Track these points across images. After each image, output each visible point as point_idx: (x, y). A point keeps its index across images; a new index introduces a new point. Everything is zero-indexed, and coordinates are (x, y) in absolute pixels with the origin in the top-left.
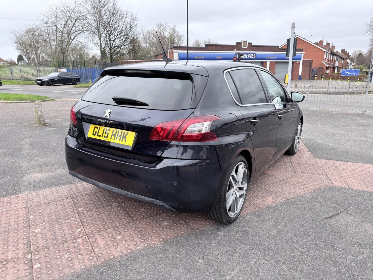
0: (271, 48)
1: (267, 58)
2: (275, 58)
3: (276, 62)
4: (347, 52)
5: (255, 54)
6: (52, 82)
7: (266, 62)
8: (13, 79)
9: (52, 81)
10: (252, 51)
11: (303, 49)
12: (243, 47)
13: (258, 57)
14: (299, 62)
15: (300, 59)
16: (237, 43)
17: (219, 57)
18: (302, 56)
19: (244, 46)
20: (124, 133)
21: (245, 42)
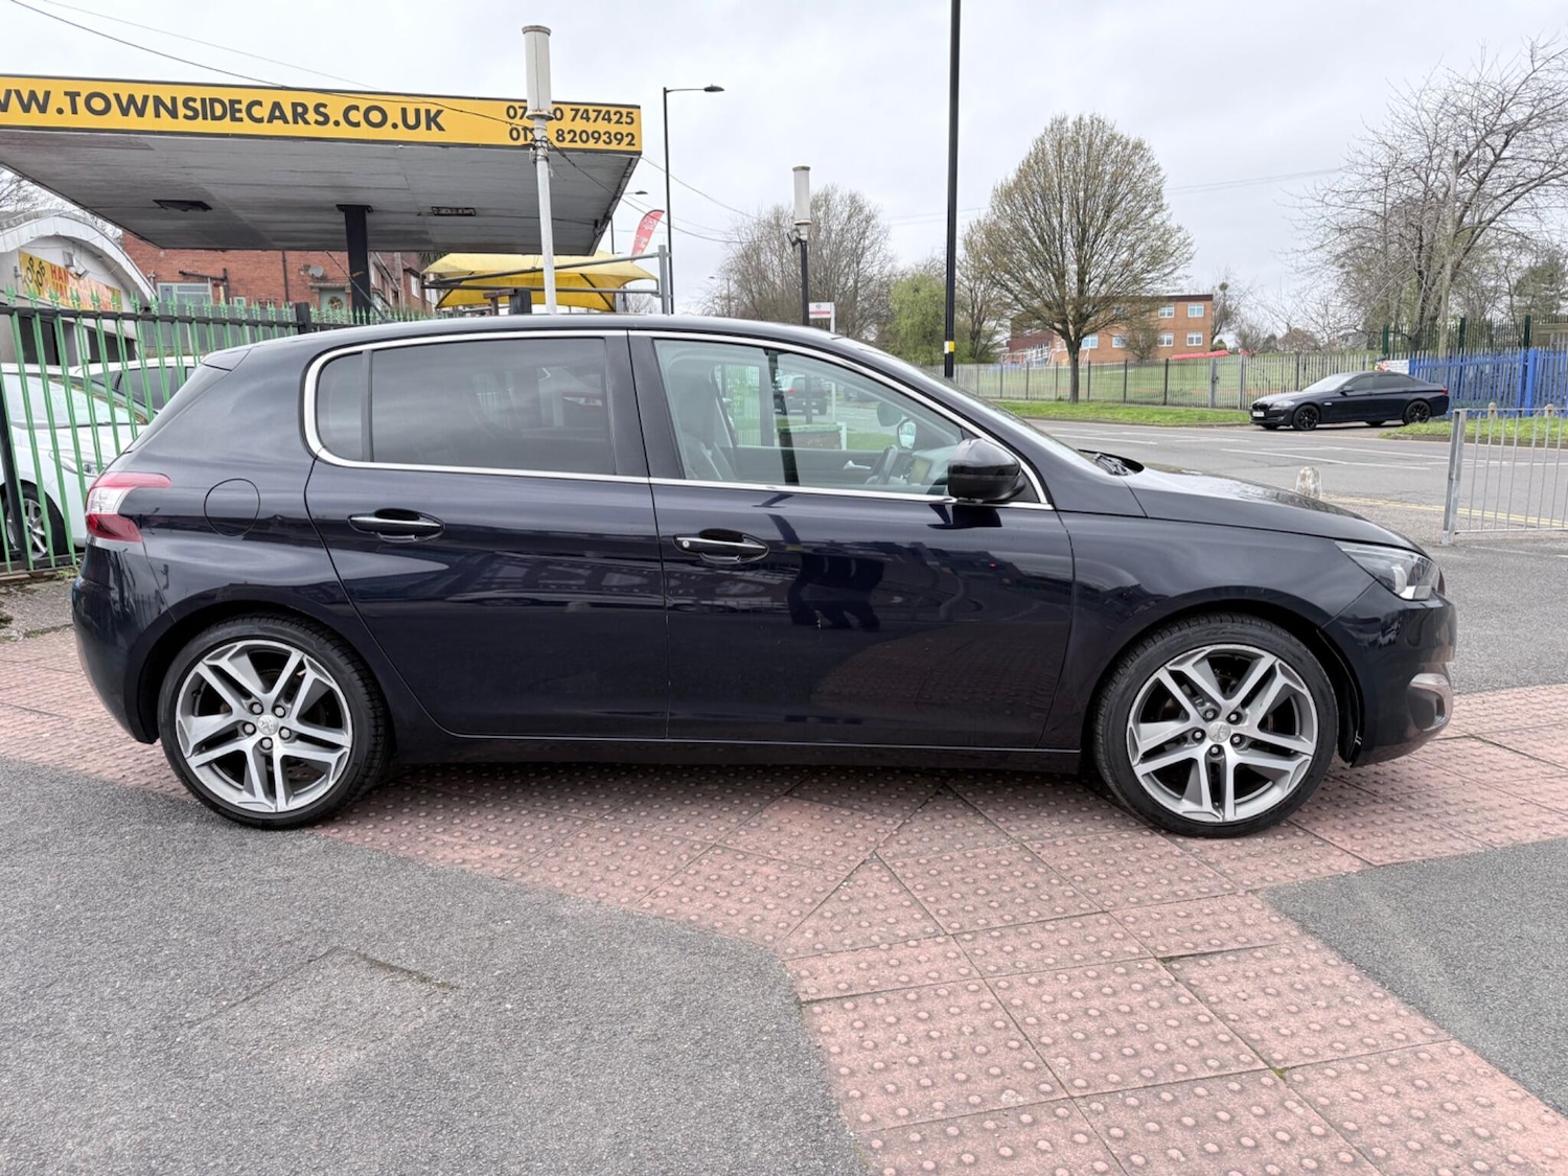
6: (1311, 416)
8: (1213, 406)
9: (1308, 412)
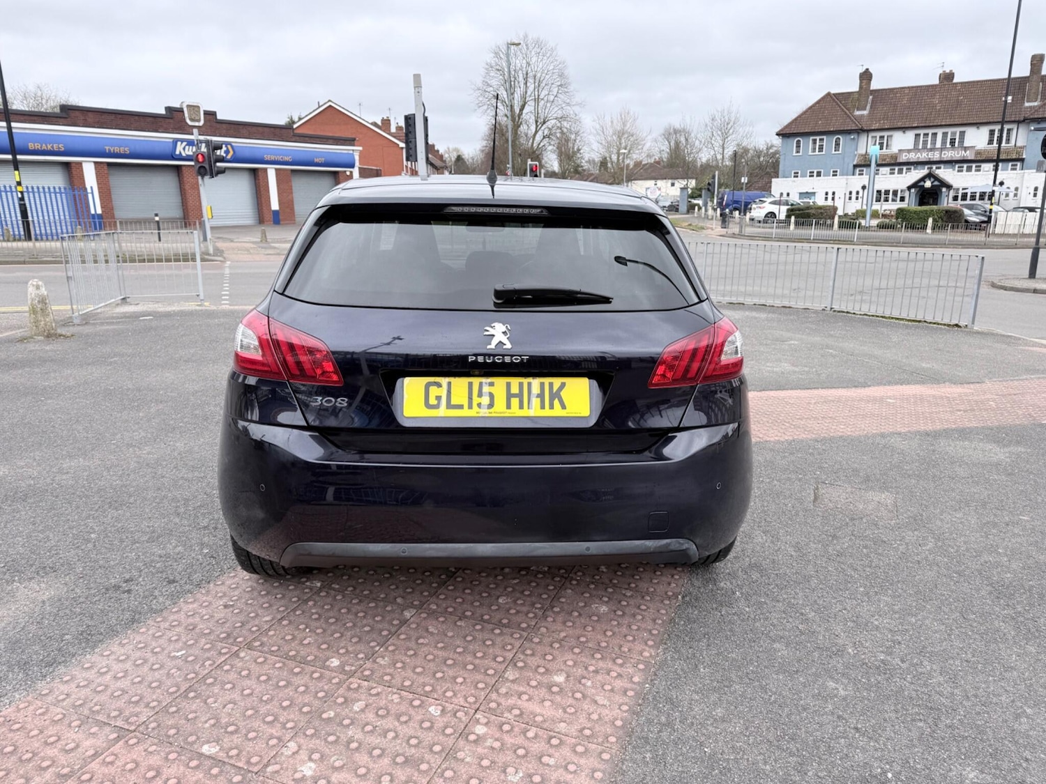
0: (272, 129)
1: (267, 157)
2: (287, 159)
3: (293, 171)
4: (438, 151)
5: (229, 146)
7: (265, 170)
10: (221, 136)
11: (354, 140)
12: (190, 123)
13: (240, 154)
14: (351, 172)
15: (352, 166)
16: (168, 109)
17: (117, 150)
18: (357, 158)
19: (192, 120)
20: (551, 385)
21: (194, 108)
